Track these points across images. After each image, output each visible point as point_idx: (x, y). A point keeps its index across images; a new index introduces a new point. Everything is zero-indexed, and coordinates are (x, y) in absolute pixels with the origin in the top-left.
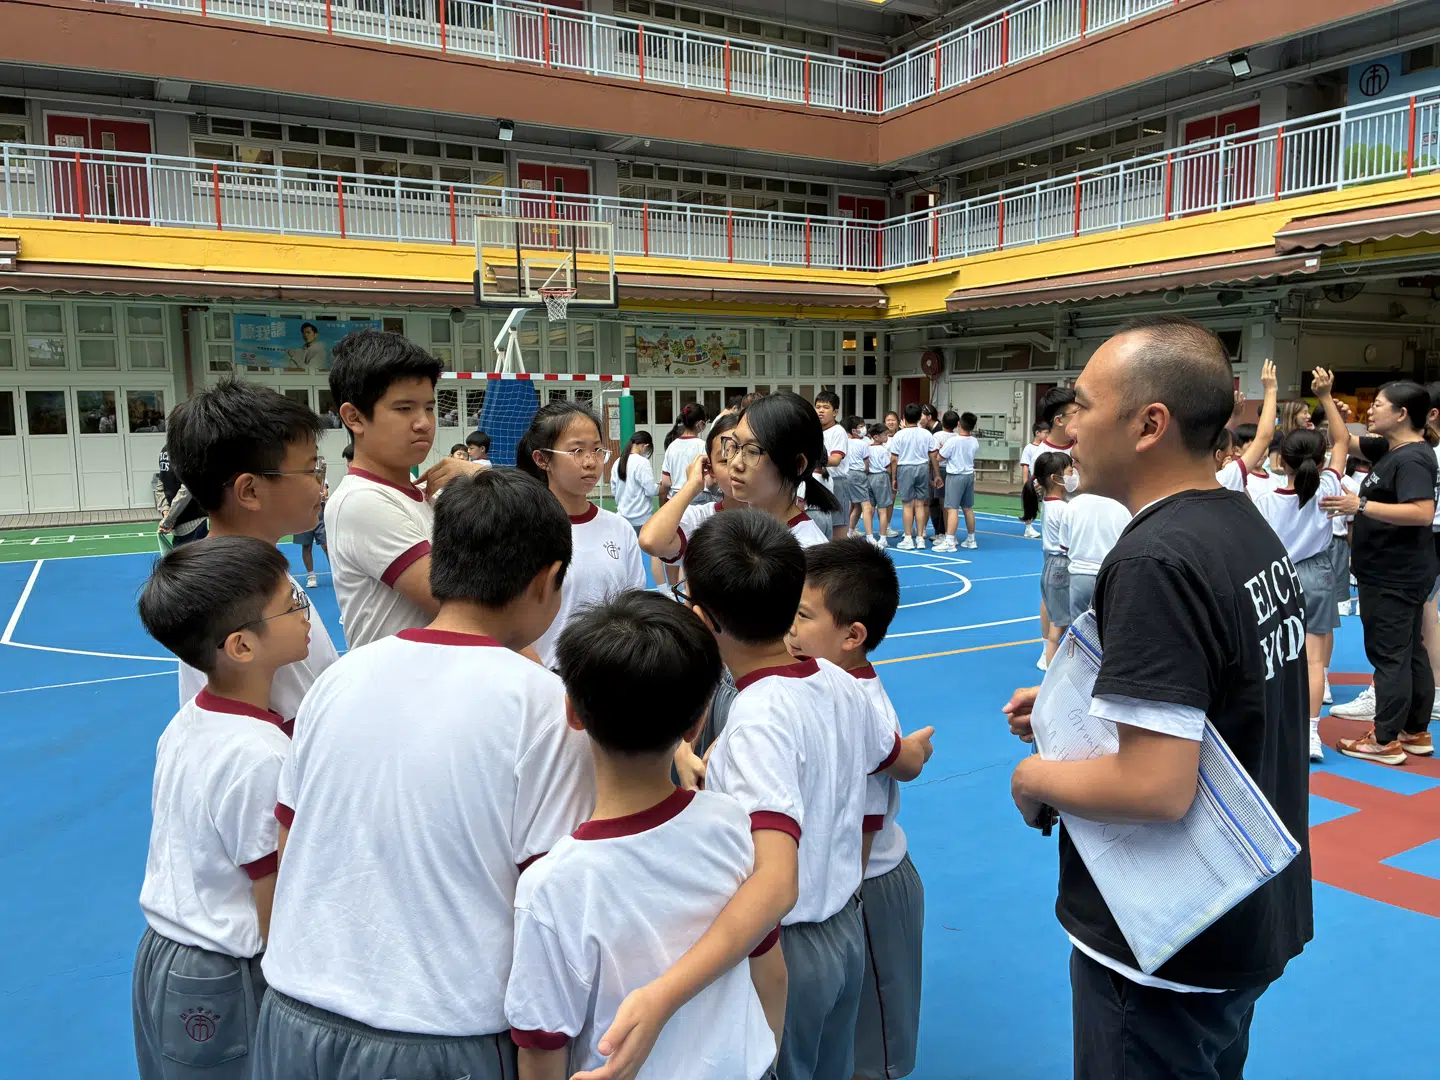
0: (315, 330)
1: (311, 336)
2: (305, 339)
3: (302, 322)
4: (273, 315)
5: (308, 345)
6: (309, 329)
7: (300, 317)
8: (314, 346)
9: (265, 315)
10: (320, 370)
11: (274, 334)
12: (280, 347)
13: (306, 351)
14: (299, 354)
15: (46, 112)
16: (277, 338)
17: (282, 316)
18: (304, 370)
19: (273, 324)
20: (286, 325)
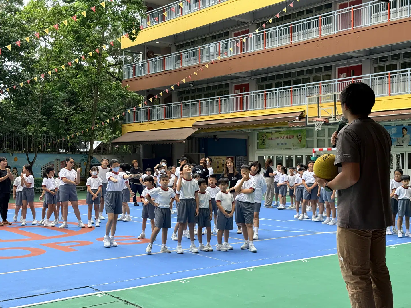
0: (406, 130)
1: (405, 132)
2: (403, 134)
3: (402, 127)
4: (393, 125)
5: (404, 136)
6: (405, 129)
7: (402, 125)
8: (406, 136)
9: (391, 126)
10: (408, 146)
11: (393, 133)
12: (395, 137)
13: (403, 138)
14: (400, 140)
15: (337, 68)
16: (394, 134)
17: (397, 125)
18: (402, 146)
19: (393, 129)
20: (397, 129)
